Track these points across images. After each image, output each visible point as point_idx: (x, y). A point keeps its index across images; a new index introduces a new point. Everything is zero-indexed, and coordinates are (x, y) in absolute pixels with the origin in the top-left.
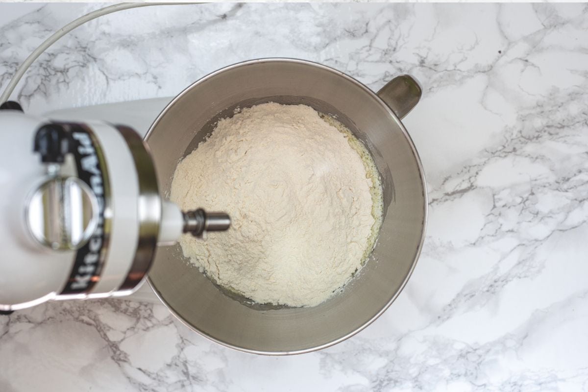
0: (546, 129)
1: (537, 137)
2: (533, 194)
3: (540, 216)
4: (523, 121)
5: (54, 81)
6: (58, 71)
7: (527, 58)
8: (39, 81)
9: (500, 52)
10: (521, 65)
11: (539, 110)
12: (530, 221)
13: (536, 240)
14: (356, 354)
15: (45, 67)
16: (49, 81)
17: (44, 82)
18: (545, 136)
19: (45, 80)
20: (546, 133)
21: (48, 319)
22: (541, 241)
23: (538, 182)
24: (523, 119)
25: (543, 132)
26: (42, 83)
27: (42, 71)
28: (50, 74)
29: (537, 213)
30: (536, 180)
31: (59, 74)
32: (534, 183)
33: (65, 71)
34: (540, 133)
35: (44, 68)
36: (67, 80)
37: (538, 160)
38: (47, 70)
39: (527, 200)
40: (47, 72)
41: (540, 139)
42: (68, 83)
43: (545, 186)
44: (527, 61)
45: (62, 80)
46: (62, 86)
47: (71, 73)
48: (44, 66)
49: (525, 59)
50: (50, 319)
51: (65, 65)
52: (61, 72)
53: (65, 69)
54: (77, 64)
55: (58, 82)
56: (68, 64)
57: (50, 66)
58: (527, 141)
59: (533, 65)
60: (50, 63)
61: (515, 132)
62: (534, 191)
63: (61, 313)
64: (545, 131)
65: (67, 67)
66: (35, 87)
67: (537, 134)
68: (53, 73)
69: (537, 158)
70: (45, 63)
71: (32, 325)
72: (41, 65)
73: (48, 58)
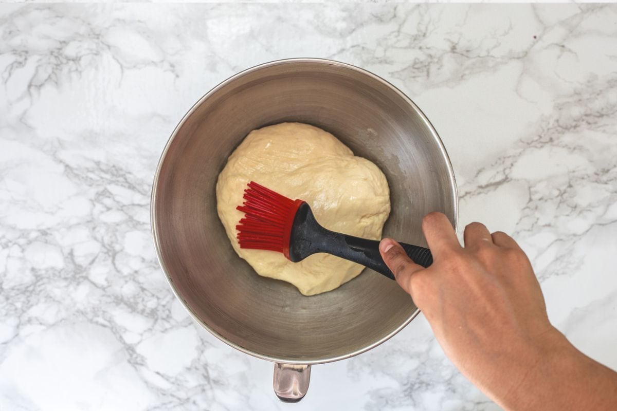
0: (584, 117)
1: (575, 127)
2: (570, 186)
3: (578, 210)
4: (560, 109)
5: (65, 70)
6: (69, 60)
7: (565, 44)
8: (50, 70)
9: (535, 37)
10: (557, 50)
11: (576, 98)
12: (568, 215)
13: (575, 235)
14: (386, 356)
15: (56, 55)
16: (61, 70)
17: (55, 71)
18: (584, 125)
19: (57, 69)
20: (584, 123)
22: (580, 235)
23: (576, 174)
24: (560, 107)
25: (581, 121)
26: (53, 72)
27: (53, 60)
28: (62, 63)
29: (576, 207)
30: (574, 172)
31: (71, 63)
32: (572, 174)
33: (78, 59)
34: (577, 122)
35: (56, 57)
36: (80, 69)
37: (576, 151)
38: (59, 59)
39: (565, 192)
40: (58, 61)
41: (578, 129)
42: (80, 72)
43: (583, 178)
44: (563, 46)
45: (74, 68)
46: (74, 75)
47: (83, 62)
49: (562, 44)
50: (63, 321)
51: (77, 54)
52: (73, 60)
53: (77, 57)
54: (90, 52)
55: (70, 71)
56: (80, 52)
57: (61, 55)
58: (564, 130)
59: (570, 51)
60: (61, 52)
61: (552, 122)
62: (572, 183)
63: (74, 315)
64: (583, 120)
65: (79, 55)
66: (45, 76)
67: (574, 124)
68: (64, 61)
69: (575, 149)
70: (56, 51)
71: (43, 327)
72: (52, 53)
73: (59, 46)
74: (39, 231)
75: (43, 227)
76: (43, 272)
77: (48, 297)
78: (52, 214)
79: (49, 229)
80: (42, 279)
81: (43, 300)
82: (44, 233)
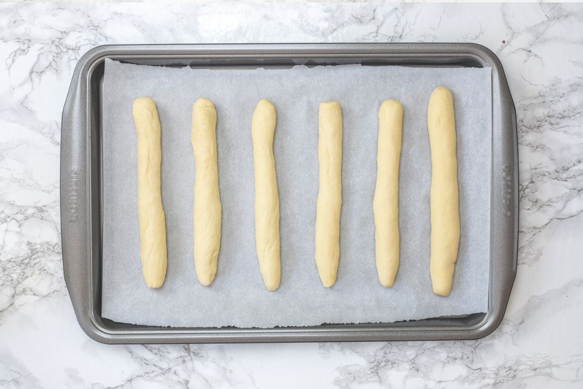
0: (547, 118)
1: (539, 127)
2: (532, 182)
3: (539, 204)
4: (525, 110)
5: (65, 57)
6: (69, 49)
7: (531, 49)
8: (51, 59)
9: (504, 42)
10: (524, 55)
11: (540, 100)
12: (529, 209)
13: (535, 228)
15: (58, 44)
16: (61, 58)
17: (56, 59)
18: (547, 126)
20: (547, 123)
21: (53, 292)
22: (539, 228)
23: (537, 171)
25: (544, 122)
26: (53, 60)
27: (54, 48)
28: (62, 52)
29: (536, 202)
31: (71, 52)
32: (533, 171)
34: (540, 123)
35: (56, 46)
37: (538, 149)
38: (59, 48)
39: (527, 188)
40: (59, 50)
41: (541, 129)
43: (544, 175)
44: (530, 51)
45: (73, 57)
48: (56, 43)
49: (529, 50)
50: (55, 292)
51: (76, 43)
52: (73, 49)
53: (76, 47)
54: (88, 42)
55: (69, 59)
56: (79, 42)
57: (61, 44)
58: (528, 130)
59: (536, 55)
60: (62, 41)
62: (533, 179)
64: (546, 121)
65: (79, 45)
66: (46, 64)
67: (538, 124)
68: (65, 50)
69: (537, 147)
70: (57, 40)
71: (37, 298)
72: (53, 42)
73: (60, 36)
74: (35, 207)
75: (39, 205)
76: (39, 246)
77: (43, 270)
78: (49, 192)
79: (45, 206)
80: (37, 252)
81: (37, 272)
82: (41, 210)
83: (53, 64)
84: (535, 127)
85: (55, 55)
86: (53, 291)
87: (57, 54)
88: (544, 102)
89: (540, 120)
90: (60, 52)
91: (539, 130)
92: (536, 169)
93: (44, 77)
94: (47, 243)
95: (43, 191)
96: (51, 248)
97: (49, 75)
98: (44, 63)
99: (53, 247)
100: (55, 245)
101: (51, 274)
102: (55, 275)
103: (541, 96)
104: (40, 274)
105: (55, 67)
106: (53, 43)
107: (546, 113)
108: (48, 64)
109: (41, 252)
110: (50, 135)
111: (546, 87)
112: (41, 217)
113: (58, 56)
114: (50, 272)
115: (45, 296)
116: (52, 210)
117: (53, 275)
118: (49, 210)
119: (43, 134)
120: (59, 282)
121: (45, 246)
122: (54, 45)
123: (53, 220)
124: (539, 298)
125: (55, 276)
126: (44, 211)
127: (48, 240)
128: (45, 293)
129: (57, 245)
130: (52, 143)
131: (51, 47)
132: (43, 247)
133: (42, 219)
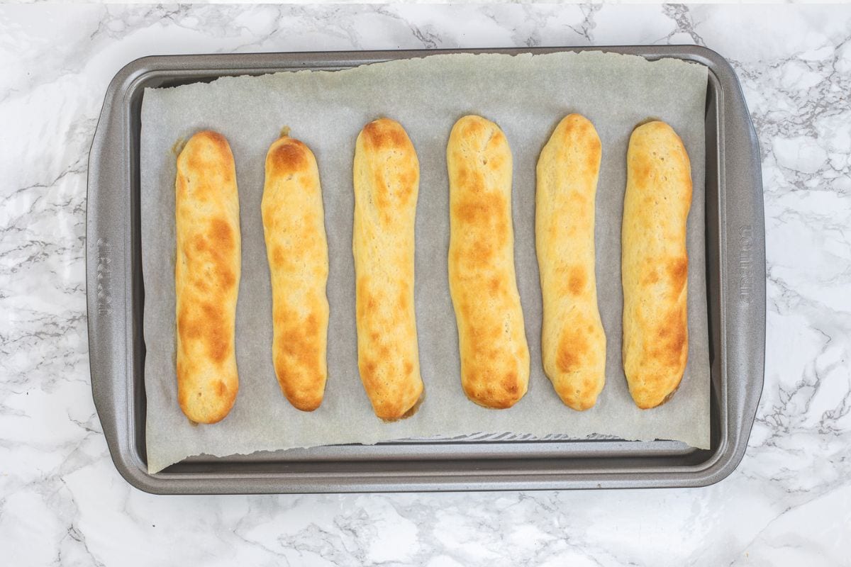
83: (785, 398)
84: (79, 319)
85: (783, 412)
86: (779, 68)
87: (780, 414)
88: (66, 356)
89: (72, 329)
90: (776, 416)
91: (74, 314)
92: (77, 258)
93: (799, 379)
94: (788, 137)
95: (796, 212)
96: (783, 130)
97: (791, 381)
98: (799, 399)
99: (779, 131)
100: (777, 134)
101: (783, 91)
102: (776, 91)
103: (70, 365)
104: (798, 92)
105: (781, 393)
106: (787, 428)
107: (63, 339)
108: (793, 398)
109: (797, 124)
110: (788, 293)
111: (63, 378)
112: (798, 174)
113: (778, 411)
114: (783, 95)
115: (789, 59)
116: (784, 185)
117: (779, 91)
118: (787, 185)
119: (798, 295)
120: (770, 79)
121: (792, 132)
122: (785, 425)
123: (781, 169)
124: (71, 70)
125: (776, 89)
126: (795, 184)
127: (788, 141)
128: (791, 65)
129: (774, 134)
130: (785, 283)
131: (790, 422)
132: (794, 131)
133: (797, 172)
